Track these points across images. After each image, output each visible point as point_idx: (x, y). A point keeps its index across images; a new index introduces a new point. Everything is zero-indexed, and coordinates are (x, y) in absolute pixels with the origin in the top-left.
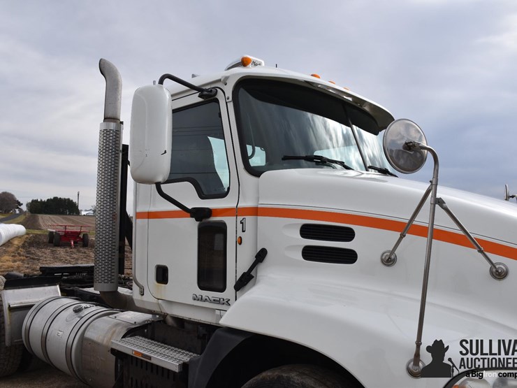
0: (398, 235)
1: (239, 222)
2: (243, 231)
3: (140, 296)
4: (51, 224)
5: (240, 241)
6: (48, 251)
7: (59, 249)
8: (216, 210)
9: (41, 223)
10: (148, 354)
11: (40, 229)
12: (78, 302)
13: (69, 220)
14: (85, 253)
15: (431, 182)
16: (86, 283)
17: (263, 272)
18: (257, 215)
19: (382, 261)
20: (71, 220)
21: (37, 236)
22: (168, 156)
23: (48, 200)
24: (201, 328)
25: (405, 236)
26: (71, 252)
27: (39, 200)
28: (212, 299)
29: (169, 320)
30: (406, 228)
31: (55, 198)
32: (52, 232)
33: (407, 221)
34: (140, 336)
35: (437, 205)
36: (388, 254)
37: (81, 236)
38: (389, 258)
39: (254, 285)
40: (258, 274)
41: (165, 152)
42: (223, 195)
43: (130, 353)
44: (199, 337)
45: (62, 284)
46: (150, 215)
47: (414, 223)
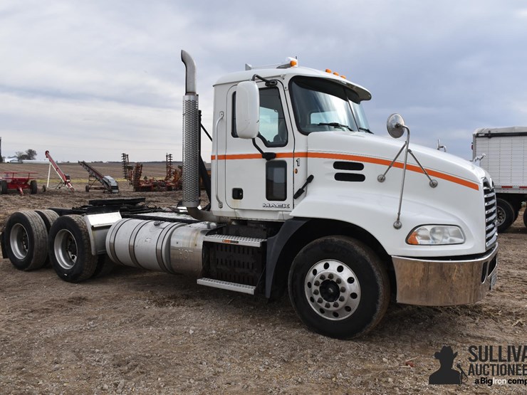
0: (387, 167)
1: (295, 161)
2: (298, 166)
3: (219, 208)
5: (296, 171)
8: (279, 154)
10: (235, 240)
15: (406, 142)
17: (311, 188)
18: (307, 157)
19: (378, 180)
25: (391, 167)
28: (277, 205)
30: (391, 164)
33: (392, 160)
35: (408, 153)
36: (382, 176)
37: (29, 183)
39: (306, 195)
40: (308, 189)
41: (258, 121)
42: (283, 145)
47: (396, 161)
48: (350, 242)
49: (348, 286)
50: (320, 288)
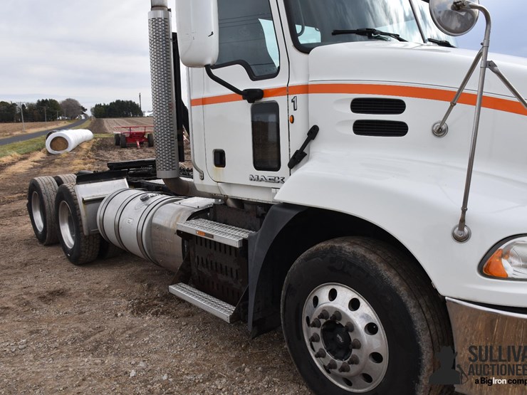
0: (448, 104)
1: (290, 101)
2: (295, 110)
3: (200, 180)
4: (116, 127)
5: (292, 120)
6: (116, 153)
7: (126, 150)
8: (267, 90)
9: (106, 127)
10: (210, 233)
11: (106, 133)
12: (144, 192)
13: (133, 122)
14: (151, 152)
15: (482, 44)
16: (151, 176)
17: (315, 148)
18: (308, 93)
19: (433, 132)
20: (135, 122)
21: (103, 139)
22: (216, 37)
23: (111, 104)
24: (259, 208)
25: (455, 104)
26: (139, 153)
27: (102, 104)
28: (268, 178)
29: (230, 203)
30: (455, 98)
31: (118, 101)
32: (118, 134)
33: (457, 90)
34: (203, 218)
35: (488, 69)
36: (439, 124)
37: (146, 137)
38: (440, 128)
39: (307, 161)
40: (311, 151)
41: (212, 33)
42: (274, 74)
43: (194, 233)
44: (258, 216)
45: (129, 177)
46: (204, 101)
47: (464, 91)
48: (371, 257)
49: (365, 338)
50: (323, 331)
